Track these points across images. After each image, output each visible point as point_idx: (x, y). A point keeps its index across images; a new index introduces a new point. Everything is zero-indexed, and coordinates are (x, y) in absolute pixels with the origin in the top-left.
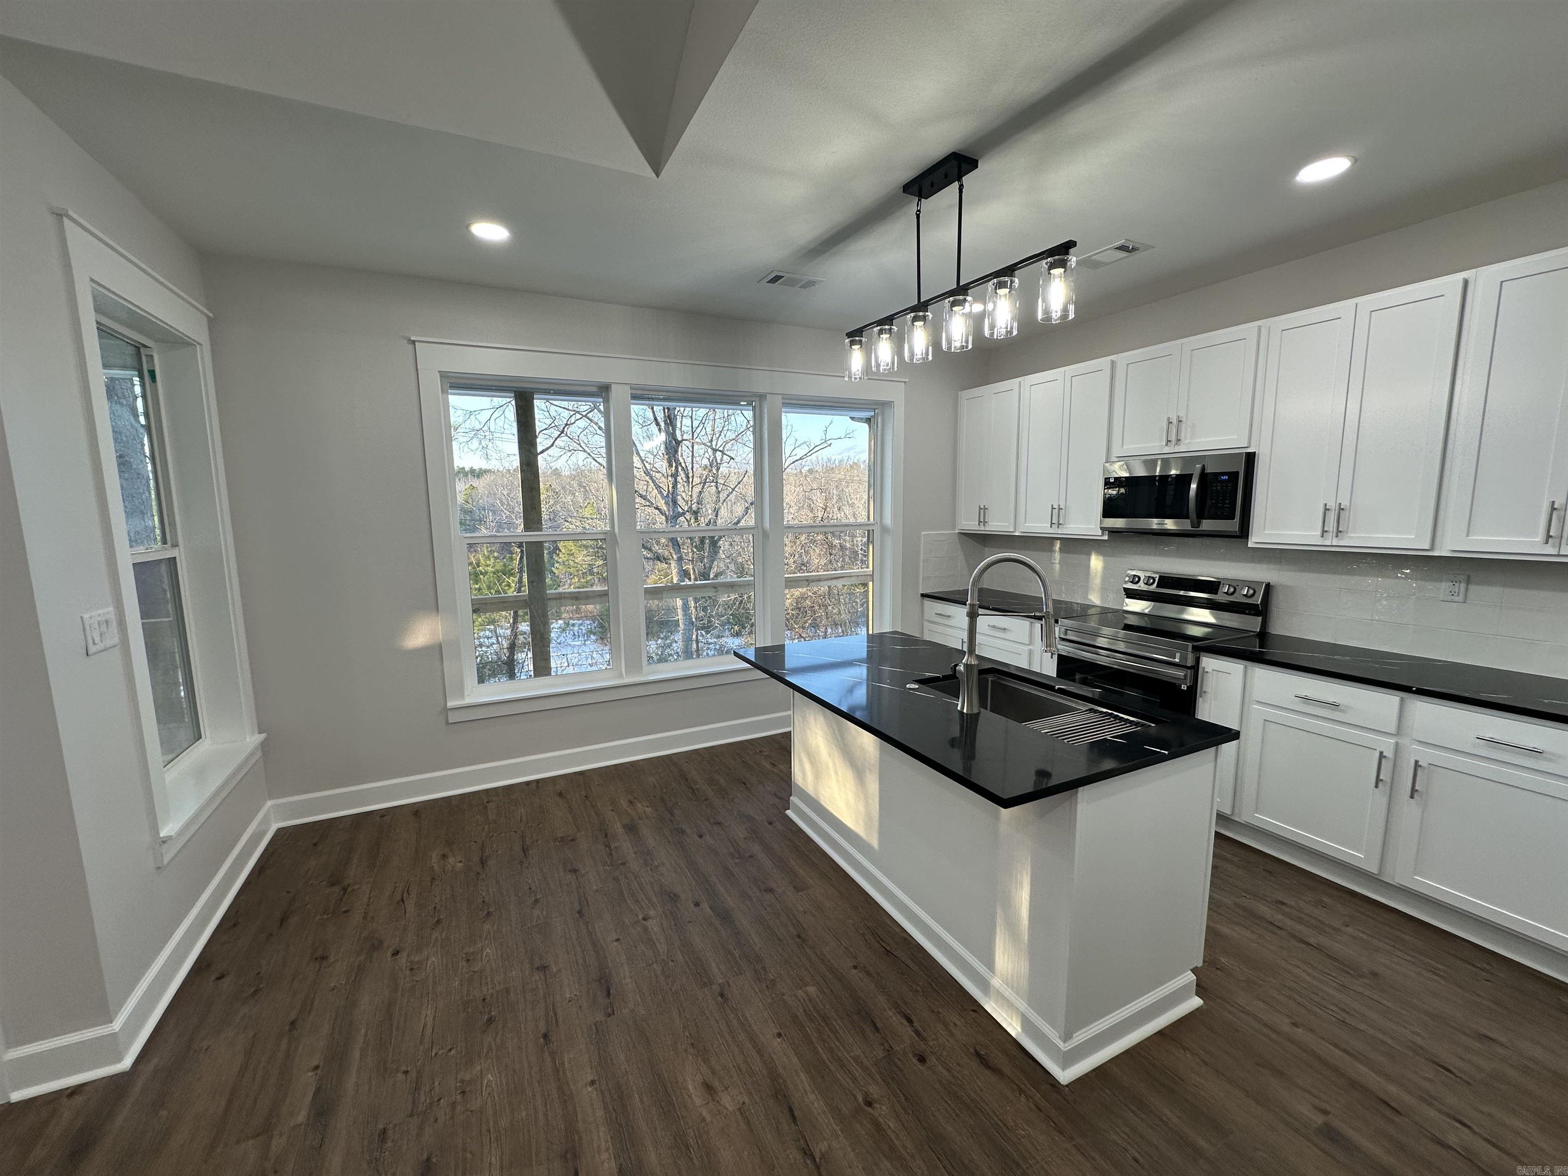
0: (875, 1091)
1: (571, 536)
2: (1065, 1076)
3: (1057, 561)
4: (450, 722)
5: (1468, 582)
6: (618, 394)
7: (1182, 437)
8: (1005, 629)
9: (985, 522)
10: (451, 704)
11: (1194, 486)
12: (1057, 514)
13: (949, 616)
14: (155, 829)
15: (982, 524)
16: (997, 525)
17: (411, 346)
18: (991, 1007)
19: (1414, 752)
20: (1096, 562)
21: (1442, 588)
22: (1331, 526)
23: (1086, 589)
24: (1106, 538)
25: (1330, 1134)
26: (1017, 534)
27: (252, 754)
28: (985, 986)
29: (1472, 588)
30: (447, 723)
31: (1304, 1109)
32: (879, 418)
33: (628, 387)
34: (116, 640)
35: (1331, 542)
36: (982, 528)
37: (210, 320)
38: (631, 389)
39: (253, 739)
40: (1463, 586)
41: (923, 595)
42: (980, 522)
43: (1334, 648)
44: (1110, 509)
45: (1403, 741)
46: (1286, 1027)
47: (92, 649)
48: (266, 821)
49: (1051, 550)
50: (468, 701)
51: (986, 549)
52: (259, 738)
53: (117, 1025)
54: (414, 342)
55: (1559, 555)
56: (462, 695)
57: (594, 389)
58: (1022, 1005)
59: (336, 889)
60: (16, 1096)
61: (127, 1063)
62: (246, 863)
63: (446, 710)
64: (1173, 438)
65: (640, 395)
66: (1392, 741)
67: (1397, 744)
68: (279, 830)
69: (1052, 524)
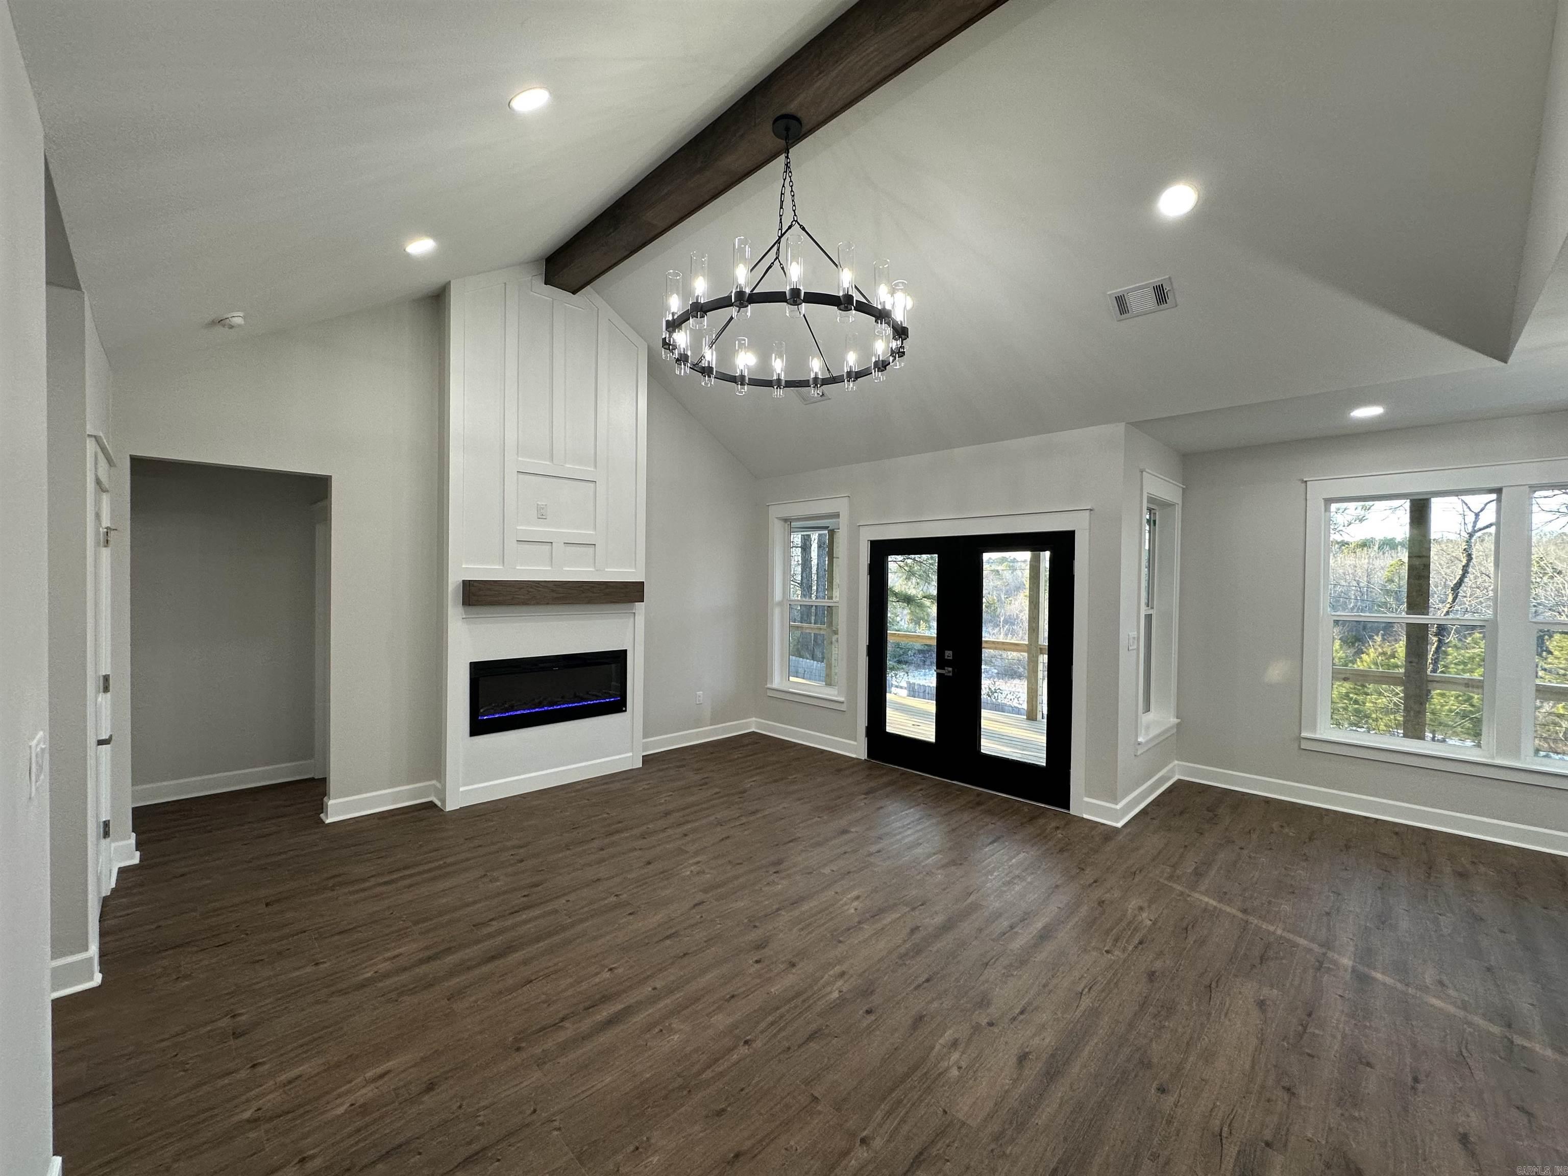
4: (1301, 747)
10: (1304, 734)
14: (1137, 736)
17: (1303, 485)
27: (1171, 728)
34: (1135, 647)
37: (1183, 489)
39: (1174, 720)
47: (1130, 648)
48: (1172, 771)
50: (1321, 736)
52: (1177, 721)
53: (1118, 807)
54: (1306, 481)
56: (1315, 730)
59: (1211, 814)
60: (1085, 816)
61: (1119, 825)
62: (1163, 784)
63: (1300, 739)
68: (1179, 780)
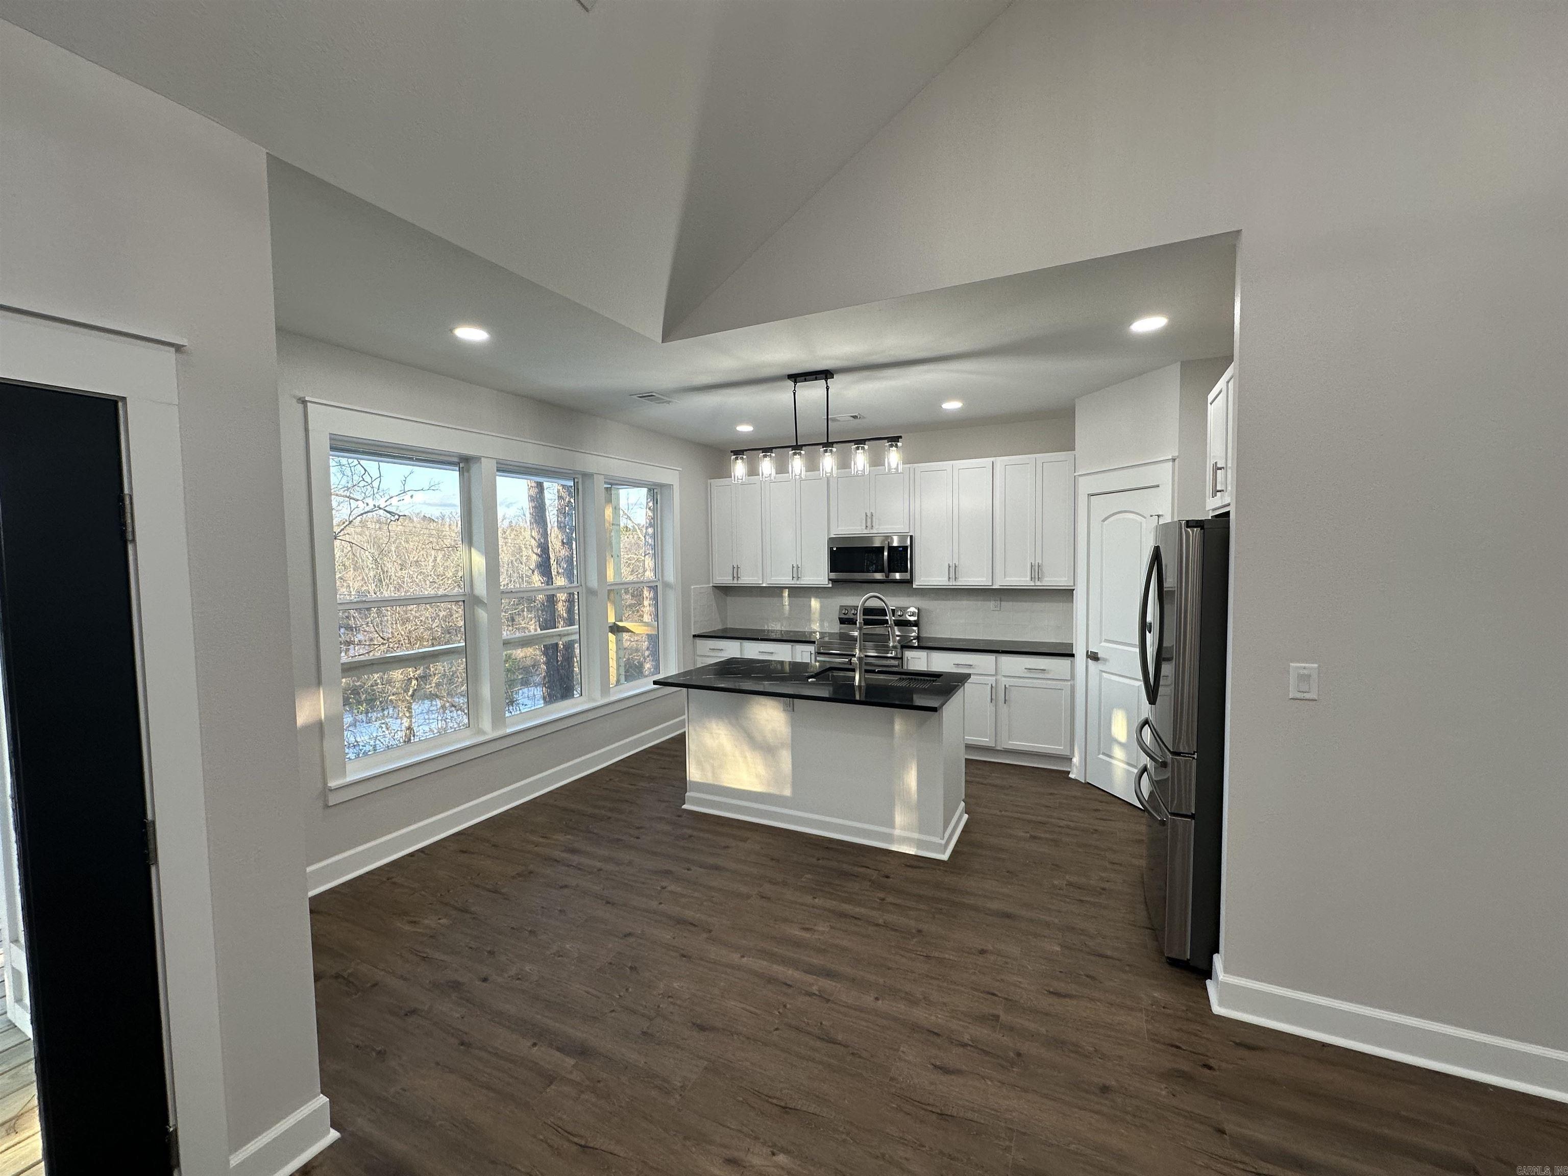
0: (882, 895)
1: (425, 599)
2: (945, 857)
3: (787, 603)
4: (330, 804)
5: (1001, 601)
6: (487, 466)
7: (874, 525)
8: (772, 653)
9: (738, 578)
10: (332, 784)
11: (886, 554)
12: (796, 571)
13: (722, 650)
15: (735, 579)
16: (747, 579)
17: (301, 406)
18: (895, 848)
19: (1004, 681)
20: (815, 604)
21: (992, 604)
22: (952, 575)
23: (809, 620)
24: (830, 585)
25: (1034, 838)
26: (764, 585)
28: (890, 838)
29: (1003, 603)
30: (327, 807)
31: (1021, 834)
32: (659, 496)
33: (495, 461)
35: (953, 584)
36: (735, 582)
38: (497, 463)
40: (999, 602)
41: (694, 636)
42: (734, 577)
43: (951, 640)
44: (834, 567)
45: (999, 677)
46: (999, 813)
49: (782, 596)
50: (349, 779)
51: (729, 599)
54: (305, 402)
55: (1035, 586)
56: (344, 773)
57: (456, 460)
58: (916, 836)
63: (327, 792)
64: (869, 524)
65: (507, 468)
66: (994, 678)
67: (996, 680)
69: (793, 577)
